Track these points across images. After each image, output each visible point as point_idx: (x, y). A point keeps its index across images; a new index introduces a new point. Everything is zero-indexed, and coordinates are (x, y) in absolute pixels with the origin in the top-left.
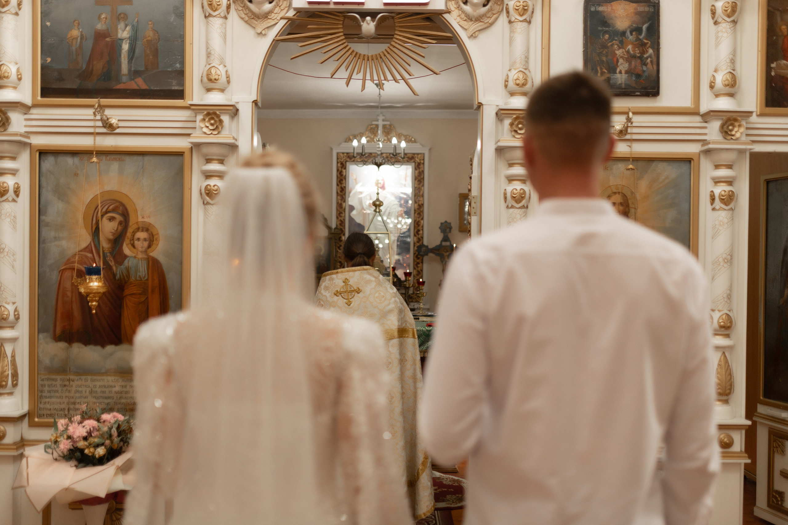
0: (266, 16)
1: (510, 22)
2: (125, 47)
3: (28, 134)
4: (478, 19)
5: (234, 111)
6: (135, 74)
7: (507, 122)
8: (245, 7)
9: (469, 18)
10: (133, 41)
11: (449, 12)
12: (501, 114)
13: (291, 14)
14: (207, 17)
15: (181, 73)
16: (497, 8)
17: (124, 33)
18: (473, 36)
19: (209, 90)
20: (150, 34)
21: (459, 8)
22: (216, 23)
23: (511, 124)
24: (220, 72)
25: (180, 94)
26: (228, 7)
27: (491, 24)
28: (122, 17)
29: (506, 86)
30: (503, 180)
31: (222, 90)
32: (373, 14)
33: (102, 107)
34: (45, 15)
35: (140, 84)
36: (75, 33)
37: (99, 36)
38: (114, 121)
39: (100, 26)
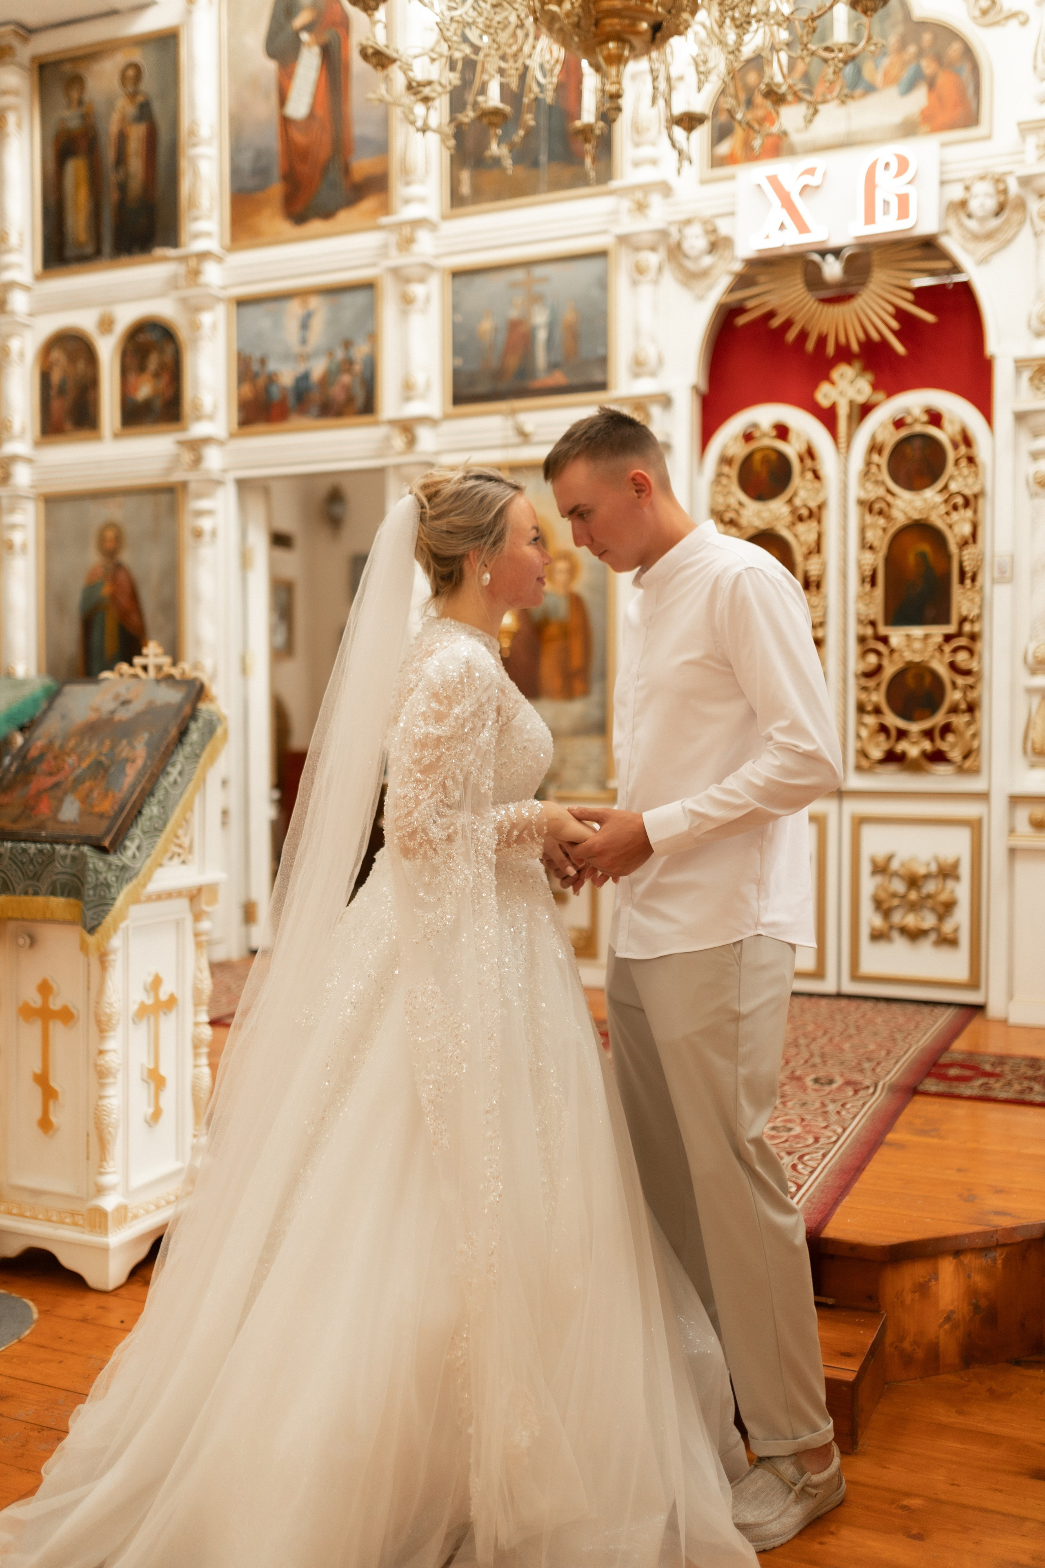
0: (704, 274)
1: (1036, 234)
2: (542, 336)
3: (438, 453)
4: (989, 236)
5: (666, 401)
6: (553, 366)
7: (1026, 375)
8: (681, 267)
9: (977, 238)
10: (551, 326)
11: (947, 232)
12: (1020, 365)
13: (738, 267)
14: (635, 283)
15: (603, 361)
16: (1016, 217)
17: (540, 318)
18: (983, 261)
19: (637, 375)
20: (568, 315)
21: (961, 225)
22: (646, 290)
23: (1031, 379)
24: (650, 353)
25: (602, 386)
26: (660, 269)
27: (1009, 242)
28: (536, 299)
29: (1029, 326)
30: (1025, 457)
31: (653, 374)
32: (837, 252)
33: (513, 412)
34: (455, 308)
35: (559, 378)
36: (486, 326)
37: (514, 326)
38: (529, 428)
39: (514, 313)
